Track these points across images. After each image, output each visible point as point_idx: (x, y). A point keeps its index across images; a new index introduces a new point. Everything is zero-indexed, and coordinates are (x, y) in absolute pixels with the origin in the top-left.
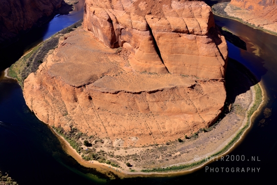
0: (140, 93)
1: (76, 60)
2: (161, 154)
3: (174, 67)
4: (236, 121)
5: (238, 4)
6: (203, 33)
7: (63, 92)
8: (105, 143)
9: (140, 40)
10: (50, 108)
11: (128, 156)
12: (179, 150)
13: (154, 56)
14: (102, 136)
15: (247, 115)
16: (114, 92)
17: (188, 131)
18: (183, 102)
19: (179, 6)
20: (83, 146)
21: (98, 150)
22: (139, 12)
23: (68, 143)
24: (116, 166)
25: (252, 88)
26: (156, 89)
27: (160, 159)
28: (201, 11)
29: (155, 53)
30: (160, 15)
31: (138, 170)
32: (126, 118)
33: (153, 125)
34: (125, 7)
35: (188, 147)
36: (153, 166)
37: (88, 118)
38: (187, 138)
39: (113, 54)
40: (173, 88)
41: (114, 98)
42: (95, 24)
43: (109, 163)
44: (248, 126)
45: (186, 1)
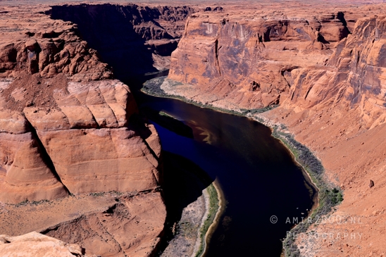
3: (78, 183)
4: (184, 248)
5: (178, 77)
6: (120, 124)
9: (13, 149)
13: (42, 173)
15: (199, 234)
19: (81, 89)
22: (12, 104)
26: (45, 229)
28: (114, 93)
29: (43, 166)
30: (50, 104)
40: (77, 220)
44: (201, 251)
45: (90, 80)
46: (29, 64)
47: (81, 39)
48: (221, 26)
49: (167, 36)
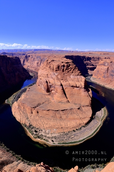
0: (58, 111)
1: (33, 97)
2: (66, 137)
3: (71, 100)
4: (96, 122)
5: (95, 77)
6: (83, 87)
7: (27, 110)
8: (43, 131)
9: (58, 90)
10: (21, 116)
11: (52, 137)
12: (74, 135)
14: (42, 128)
15: (100, 120)
16: (47, 110)
17: (77, 127)
18: (75, 115)
19: (73, 77)
20: (34, 132)
21: (40, 134)
22: (58, 79)
23: (28, 131)
24: (47, 141)
25: (102, 109)
26: (64, 109)
27: (66, 138)
28: (82, 79)
29: (64, 95)
30: (66, 80)
31: (56, 143)
32: (52, 121)
33: (63, 124)
34: (53, 77)
35: (77, 134)
36: (63, 142)
37: (36, 121)
38: (77, 130)
39: (47, 95)
40: (71, 109)
41: (47, 112)
42: (41, 83)
43: (44, 140)
44: (101, 125)
45: (76, 75)
46: (62, 70)
47: (74, 64)
48: (110, 63)
49: (93, 65)
